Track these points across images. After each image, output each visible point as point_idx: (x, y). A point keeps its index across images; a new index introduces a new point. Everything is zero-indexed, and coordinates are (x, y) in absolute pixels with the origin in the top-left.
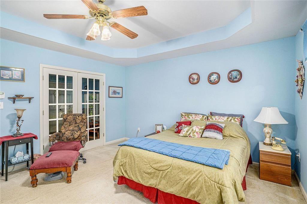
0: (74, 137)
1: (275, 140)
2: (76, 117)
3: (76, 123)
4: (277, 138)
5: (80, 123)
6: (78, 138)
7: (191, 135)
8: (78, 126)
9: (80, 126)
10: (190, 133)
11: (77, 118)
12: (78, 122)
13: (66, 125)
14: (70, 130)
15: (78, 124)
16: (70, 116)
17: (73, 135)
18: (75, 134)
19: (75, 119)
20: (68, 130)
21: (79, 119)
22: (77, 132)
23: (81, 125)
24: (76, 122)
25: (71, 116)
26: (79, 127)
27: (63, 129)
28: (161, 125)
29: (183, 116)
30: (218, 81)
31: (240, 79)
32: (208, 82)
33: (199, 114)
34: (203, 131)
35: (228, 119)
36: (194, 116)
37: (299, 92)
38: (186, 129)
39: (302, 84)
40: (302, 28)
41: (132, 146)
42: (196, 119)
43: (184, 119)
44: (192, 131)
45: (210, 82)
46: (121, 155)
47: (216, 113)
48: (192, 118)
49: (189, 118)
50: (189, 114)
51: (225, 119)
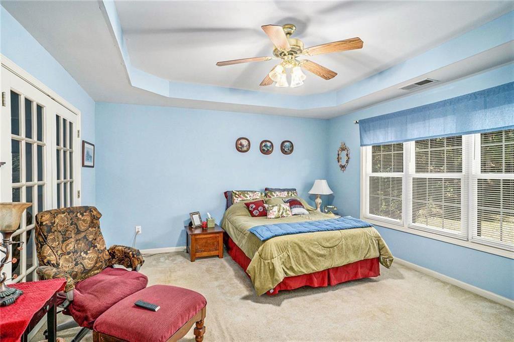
0: (84, 267)
1: (327, 208)
2: (77, 216)
3: (78, 232)
4: (329, 206)
5: (88, 229)
6: (94, 266)
7: (284, 214)
8: (85, 237)
9: (91, 237)
10: (283, 212)
11: (78, 219)
12: (82, 228)
13: (54, 240)
14: (69, 253)
15: (83, 235)
16: (59, 215)
17: (81, 263)
18: (83, 259)
19: (75, 220)
20: (62, 254)
21: (84, 221)
22: (86, 253)
23: (91, 233)
24: (77, 228)
25: (63, 216)
26: (87, 240)
27: (49, 255)
28: (197, 213)
29: (237, 196)
30: (272, 151)
31: (292, 151)
32: (261, 151)
33: (255, 192)
34: (291, 209)
35: (288, 194)
36: (251, 194)
37: (343, 167)
38: (276, 209)
39: (347, 162)
40: (358, 122)
41: (288, 234)
42: (255, 197)
43: (240, 199)
44: (284, 209)
45: (263, 151)
46: (277, 250)
47: (272, 189)
48: (250, 197)
49: (247, 197)
50: (244, 192)
51: (286, 194)
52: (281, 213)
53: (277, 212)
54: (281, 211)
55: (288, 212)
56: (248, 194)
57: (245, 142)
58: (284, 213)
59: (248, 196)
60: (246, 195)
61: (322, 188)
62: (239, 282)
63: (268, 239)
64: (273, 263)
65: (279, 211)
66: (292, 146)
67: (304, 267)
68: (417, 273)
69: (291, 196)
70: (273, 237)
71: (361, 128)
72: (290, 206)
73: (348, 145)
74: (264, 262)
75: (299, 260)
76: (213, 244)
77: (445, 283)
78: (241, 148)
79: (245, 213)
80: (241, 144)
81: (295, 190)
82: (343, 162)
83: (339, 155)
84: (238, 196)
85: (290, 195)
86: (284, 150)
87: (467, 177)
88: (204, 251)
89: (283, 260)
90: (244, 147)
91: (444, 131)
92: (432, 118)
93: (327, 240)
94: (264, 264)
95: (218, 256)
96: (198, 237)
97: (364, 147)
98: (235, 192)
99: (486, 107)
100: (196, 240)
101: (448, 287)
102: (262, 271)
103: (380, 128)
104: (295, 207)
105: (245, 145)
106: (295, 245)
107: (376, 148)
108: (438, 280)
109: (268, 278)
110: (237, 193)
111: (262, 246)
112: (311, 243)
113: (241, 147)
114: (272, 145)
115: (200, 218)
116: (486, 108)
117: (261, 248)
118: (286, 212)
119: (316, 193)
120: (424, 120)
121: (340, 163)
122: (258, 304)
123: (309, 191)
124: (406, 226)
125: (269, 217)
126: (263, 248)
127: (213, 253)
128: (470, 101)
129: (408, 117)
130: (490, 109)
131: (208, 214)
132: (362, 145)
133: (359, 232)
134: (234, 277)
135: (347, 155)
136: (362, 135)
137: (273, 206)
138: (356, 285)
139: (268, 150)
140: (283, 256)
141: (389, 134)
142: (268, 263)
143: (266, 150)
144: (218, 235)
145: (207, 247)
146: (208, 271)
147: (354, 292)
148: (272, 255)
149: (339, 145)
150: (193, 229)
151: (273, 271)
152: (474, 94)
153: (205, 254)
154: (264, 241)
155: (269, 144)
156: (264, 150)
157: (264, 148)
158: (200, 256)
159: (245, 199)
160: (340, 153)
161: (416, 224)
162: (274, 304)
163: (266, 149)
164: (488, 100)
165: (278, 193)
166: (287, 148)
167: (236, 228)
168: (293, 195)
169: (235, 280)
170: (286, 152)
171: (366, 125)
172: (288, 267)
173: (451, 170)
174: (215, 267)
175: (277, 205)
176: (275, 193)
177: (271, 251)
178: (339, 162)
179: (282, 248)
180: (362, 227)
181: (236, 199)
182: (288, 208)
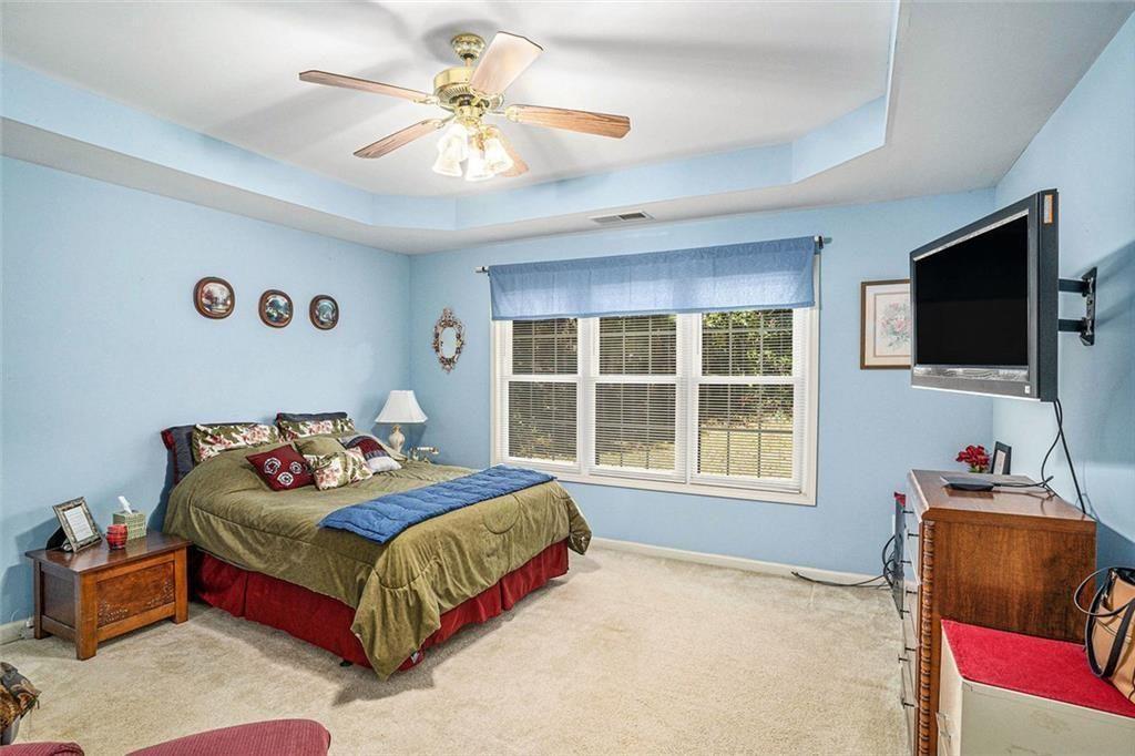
1: (418, 452)
4: (422, 449)
10: (354, 471)
28: (77, 503)
29: (208, 439)
30: (288, 320)
31: (335, 321)
32: (262, 317)
33: (256, 425)
34: (366, 459)
35: (335, 425)
36: (245, 432)
37: (447, 362)
38: (336, 463)
39: (459, 351)
40: (486, 268)
41: (431, 516)
42: (257, 439)
43: (218, 448)
44: (355, 464)
45: (267, 319)
46: (417, 558)
47: (294, 416)
48: (245, 438)
49: (236, 441)
50: (226, 429)
51: (331, 427)
52: (349, 473)
53: (341, 471)
54: (351, 467)
55: (364, 468)
56: (238, 432)
57: (218, 291)
58: (358, 472)
59: (239, 438)
60: (234, 435)
61: (405, 408)
62: (288, 668)
63: (395, 536)
64: (415, 591)
65: (345, 470)
66: (336, 310)
67: (467, 585)
68: (612, 553)
69: (343, 429)
70: (404, 529)
71: (494, 283)
72: (364, 452)
73: (458, 315)
74: (391, 593)
75: (459, 572)
76: (157, 587)
77: (658, 558)
78: (209, 306)
79: (251, 484)
80: (209, 296)
81: (343, 415)
82: (448, 351)
83: (437, 336)
84: (211, 440)
85: (339, 427)
86: (317, 317)
87: (685, 382)
88: (127, 616)
89: (432, 579)
90: (217, 304)
91: (655, 305)
92: (636, 280)
93: (498, 517)
94: (395, 598)
95: (171, 619)
96: (106, 576)
97: (498, 322)
98: (203, 429)
99: (715, 273)
100: (100, 586)
101: (663, 563)
102: (391, 616)
103: (536, 287)
104: (374, 456)
105: (221, 300)
106: (449, 539)
107: (521, 326)
108: (645, 556)
109: (406, 630)
110: (210, 431)
111: (385, 554)
112: (473, 528)
113: (208, 302)
114: (289, 306)
115: (89, 516)
116: (714, 275)
117: (380, 562)
118: (361, 468)
119: (393, 421)
120: (622, 281)
121: (440, 355)
122: (383, 700)
123: (376, 416)
124: (585, 472)
125: (324, 484)
126: (387, 559)
127: (156, 614)
128: (694, 261)
129: (593, 272)
130: (720, 278)
131: (122, 499)
132: (494, 319)
133: (542, 492)
134: (264, 660)
135: (459, 337)
136: (497, 297)
137: (328, 458)
138: (538, 598)
139: (280, 316)
140: (431, 569)
141: (556, 302)
142: (405, 592)
143: (275, 315)
144: (171, 557)
145: (137, 599)
146: (170, 667)
147: (544, 612)
148: (410, 571)
149: (437, 316)
150: (68, 557)
151: (418, 610)
152: (700, 249)
153: (134, 622)
154: (388, 542)
155: (282, 301)
156: (270, 316)
157: (270, 310)
158: (113, 633)
159: (233, 445)
160: (440, 330)
161: (601, 466)
162: (418, 687)
163: (273, 312)
164: (717, 263)
165: (311, 425)
166: (324, 314)
167: (250, 526)
168: (346, 428)
169: (273, 665)
170: (322, 323)
171: (503, 278)
172: (440, 592)
173: (659, 370)
174: (185, 652)
175: (336, 455)
176: (305, 425)
177: (407, 562)
178: (437, 351)
179: (427, 551)
180: (543, 483)
181: (207, 447)
182: (363, 459)
